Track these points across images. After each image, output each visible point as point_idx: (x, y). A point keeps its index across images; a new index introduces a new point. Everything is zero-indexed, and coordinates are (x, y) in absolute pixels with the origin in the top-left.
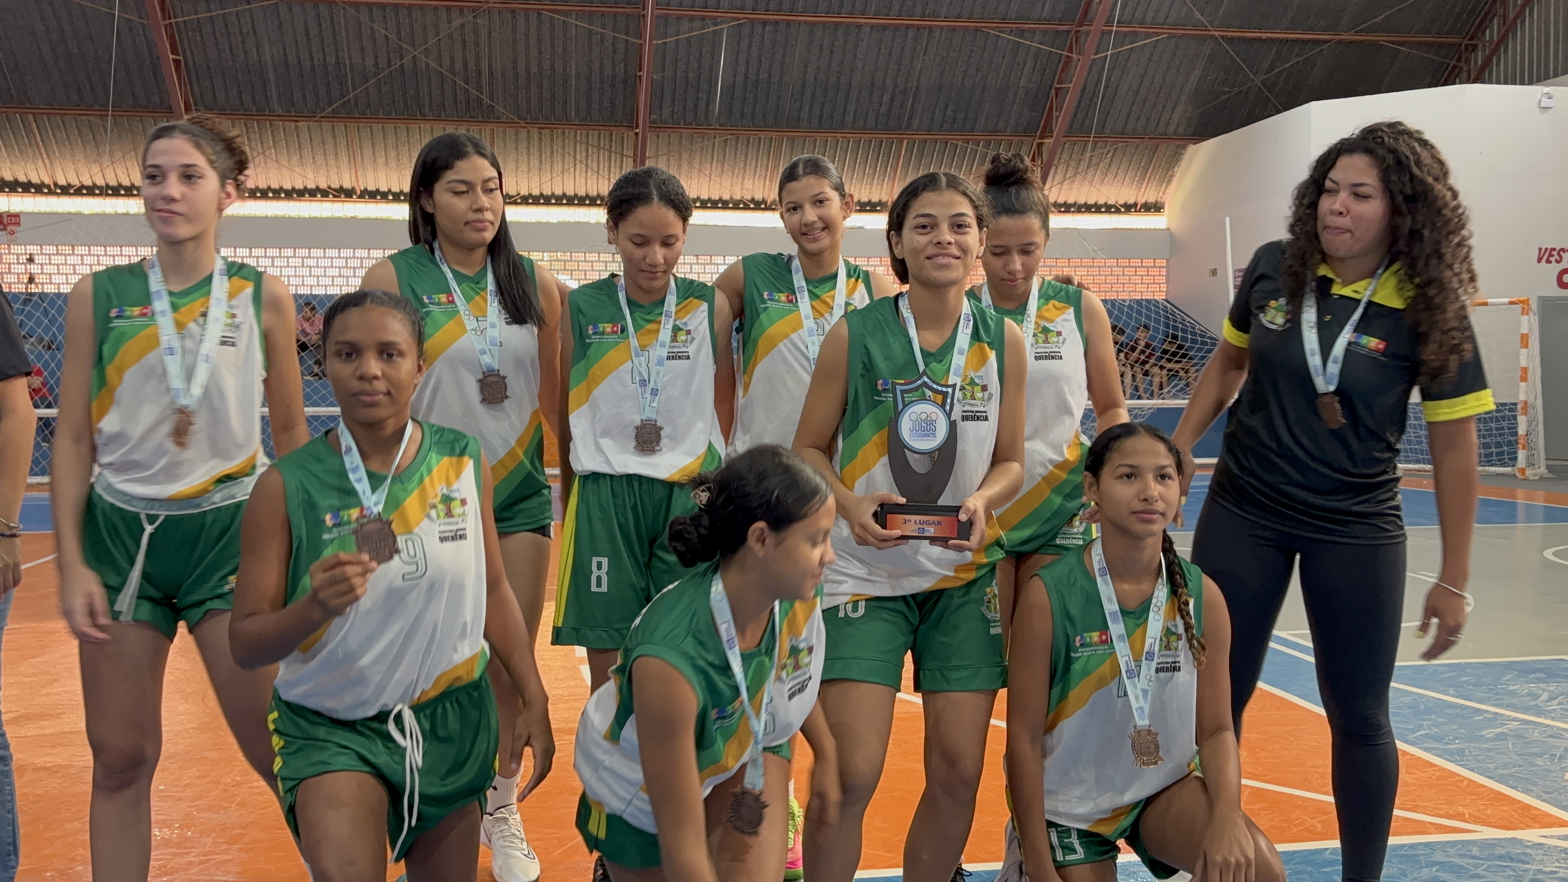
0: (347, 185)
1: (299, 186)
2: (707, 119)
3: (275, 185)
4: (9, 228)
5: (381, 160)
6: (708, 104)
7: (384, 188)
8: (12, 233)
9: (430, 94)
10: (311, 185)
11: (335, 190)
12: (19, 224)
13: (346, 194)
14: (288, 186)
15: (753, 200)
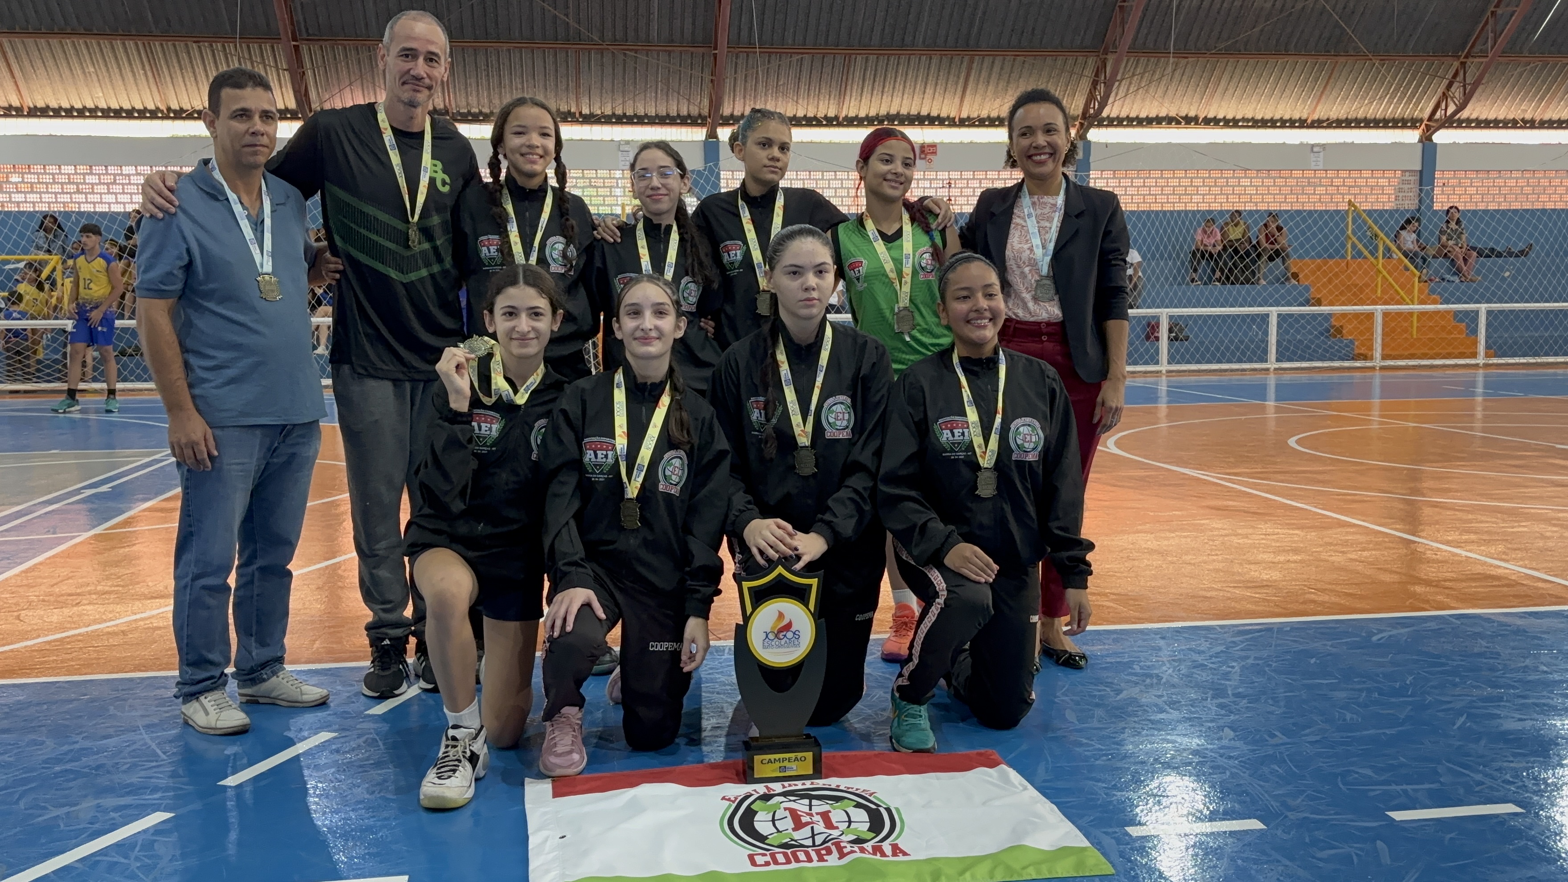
0: (1192, 114)
1: (1153, 115)
2: (1521, 48)
3: (1133, 115)
4: (929, 157)
5: (1231, 91)
6: (1529, 35)
7: (1220, 116)
8: (930, 161)
9: (1303, 31)
10: (1163, 114)
11: (1182, 118)
12: (935, 153)
13: (1189, 121)
14: (1143, 115)
15: (1523, 120)
